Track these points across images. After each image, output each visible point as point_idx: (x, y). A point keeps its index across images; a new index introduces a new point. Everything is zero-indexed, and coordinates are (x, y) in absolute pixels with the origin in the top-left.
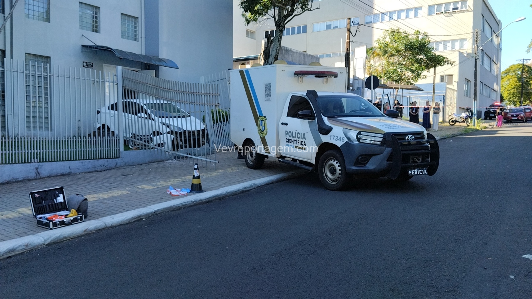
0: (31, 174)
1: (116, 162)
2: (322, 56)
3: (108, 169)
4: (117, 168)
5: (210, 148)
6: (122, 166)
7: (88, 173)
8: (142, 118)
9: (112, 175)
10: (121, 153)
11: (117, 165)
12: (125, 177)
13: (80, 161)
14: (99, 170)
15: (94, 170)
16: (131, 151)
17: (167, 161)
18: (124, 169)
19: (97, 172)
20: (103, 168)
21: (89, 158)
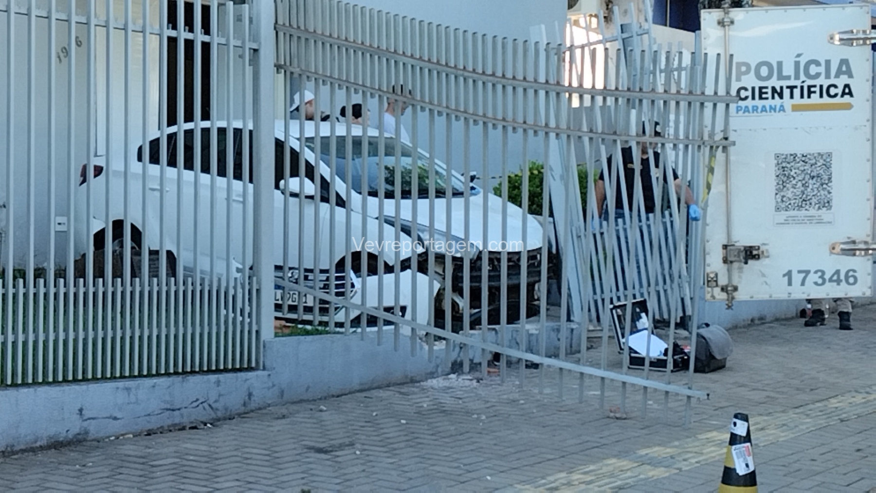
1: (249, 389)
3: (219, 420)
4: (252, 414)
5: (574, 326)
6: (269, 405)
7: (149, 435)
8: (294, 195)
9: (264, 447)
10: (264, 347)
11: (253, 399)
12: (330, 457)
13: (121, 384)
14: (186, 421)
15: (169, 422)
16: (302, 338)
17: (426, 379)
18: (284, 417)
19: (179, 430)
20: (202, 414)
21: (149, 368)
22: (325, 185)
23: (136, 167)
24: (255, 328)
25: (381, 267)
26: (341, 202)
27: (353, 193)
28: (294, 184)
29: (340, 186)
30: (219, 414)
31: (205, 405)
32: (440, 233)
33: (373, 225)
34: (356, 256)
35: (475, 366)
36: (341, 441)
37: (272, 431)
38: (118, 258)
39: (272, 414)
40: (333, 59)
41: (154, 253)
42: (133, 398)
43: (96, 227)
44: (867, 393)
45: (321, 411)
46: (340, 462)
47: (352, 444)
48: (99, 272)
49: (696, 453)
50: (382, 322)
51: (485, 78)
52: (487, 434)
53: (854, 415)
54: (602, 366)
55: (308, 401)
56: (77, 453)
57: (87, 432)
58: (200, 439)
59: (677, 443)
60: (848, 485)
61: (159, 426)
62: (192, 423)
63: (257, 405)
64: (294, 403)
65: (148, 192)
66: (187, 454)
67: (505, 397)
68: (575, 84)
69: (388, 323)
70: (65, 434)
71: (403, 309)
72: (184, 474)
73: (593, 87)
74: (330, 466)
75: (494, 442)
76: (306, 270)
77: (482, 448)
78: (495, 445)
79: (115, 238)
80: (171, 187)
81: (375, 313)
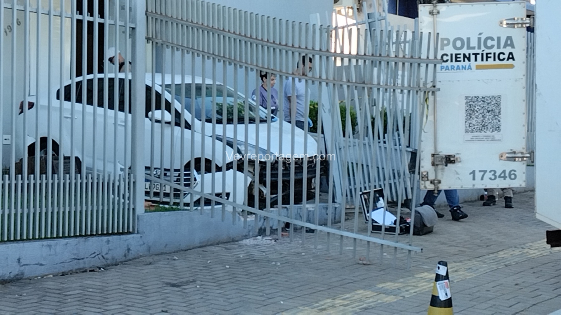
1: (128, 246)
3: (109, 266)
4: (130, 262)
5: (337, 205)
6: (141, 256)
7: (63, 275)
8: (158, 121)
9: (137, 283)
10: (138, 219)
11: (130, 252)
12: (180, 289)
13: (45, 242)
14: (87, 266)
15: (77, 267)
16: (162, 213)
17: (242, 240)
18: (150, 263)
19: (83, 272)
20: (98, 262)
21: (64, 232)
22: (178, 115)
23: (55, 103)
24: (132, 207)
25: (214, 168)
26: (188, 126)
27: (196, 120)
28: (157, 114)
29: (187, 116)
30: (109, 262)
31: (100, 256)
32: (252, 146)
33: (208, 141)
34: (198, 161)
35: (273, 231)
36: (187, 279)
37: (143, 273)
38: (44, 162)
39: (143, 261)
40: (183, 34)
41: (67, 159)
42: (52, 252)
43: (29, 142)
44: (523, 248)
45: (174, 260)
46: (186, 293)
47: (194, 281)
48: (31, 171)
49: (414, 286)
50: (214, 203)
51: (281, 47)
52: (281, 275)
53: (514, 262)
54: (355, 231)
55: (166, 253)
56: (16, 287)
57: (22, 274)
58: (96, 278)
59: (402, 280)
60: (510, 307)
61: (70, 270)
62: (91, 267)
63: (133, 256)
64: (157, 255)
65: (63, 118)
66: (88, 288)
67: (292, 251)
68: (338, 51)
69: (218, 203)
70: (8, 275)
71: (228, 195)
72: (86, 301)
73: (350, 53)
74: (180, 295)
75: (286, 280)
76: (165, 170)
77: (277, 283)
78: (286, 281)
79: (41, 149)
80: (78, 117)
81: (209, 197)
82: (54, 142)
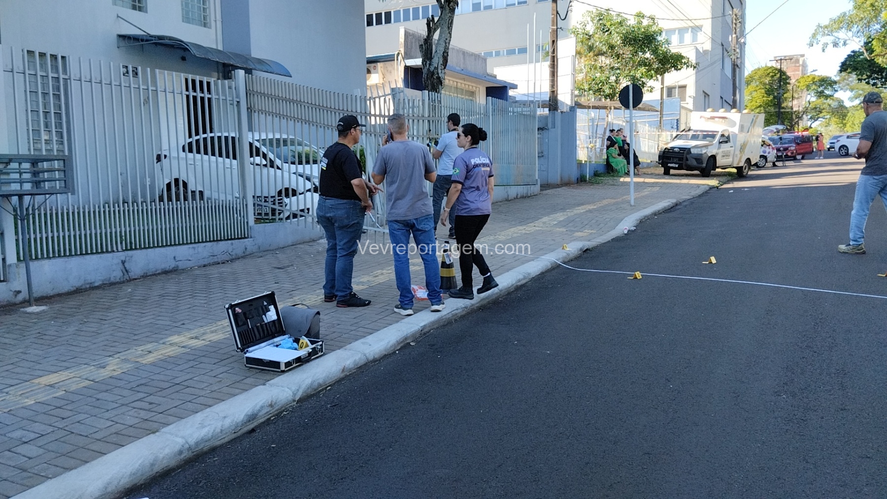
0: (115, 274)
1: (244, 246)
2: (490, 54)
3: (233, 259)
4: (248, 257)
6: (254, 253)
7: (204, 266)
8: (258, 165)
9: (254, 267)
10: (250, 228)
11: (247, 250)
12: (284, 270)
13: (191, 246)
14: (219, 260)
15: (212, 261)
16: (265, 225)
18: (261, 257)
19: (217, 264)
20: (226, 257)
21: (202, 239)
22: (272, 162)
23: (182, 154)
24: (246, 221)
25: (298, 193)
26: (278, 168)
27: (284, 163)
28: (257, 160)
29: (278, 162)
30: (234, 257)
31: (227, 253)
33: (293, 177)
34: (287, 189)
36: (287, 265)
37: (257, 262)
38: (178, 193)
39: (257, 256)
40: (272, 104)
41: (193, 192)
42: (196, 251)
43: (167, 181)
45: (277, 253)
46: (288, 271)
47: (292, 265)
50: (299, 216)
51: (339, 111)
55: (270, 250)
56: (175, 275)
57: (178, 267)
58: (227, 266)
61: (208, 263)
62: (222, 261)
63: (249, 253)
64: (264, 251)
65: (189, 166)
69: (301, 216)
70: (169, 267)
71: (308, 209)
74: (284, 273)
76: (265, 197)
79: (175, 186)
80: (199, 163)
81: (296, 213)
82: (183, 181)
